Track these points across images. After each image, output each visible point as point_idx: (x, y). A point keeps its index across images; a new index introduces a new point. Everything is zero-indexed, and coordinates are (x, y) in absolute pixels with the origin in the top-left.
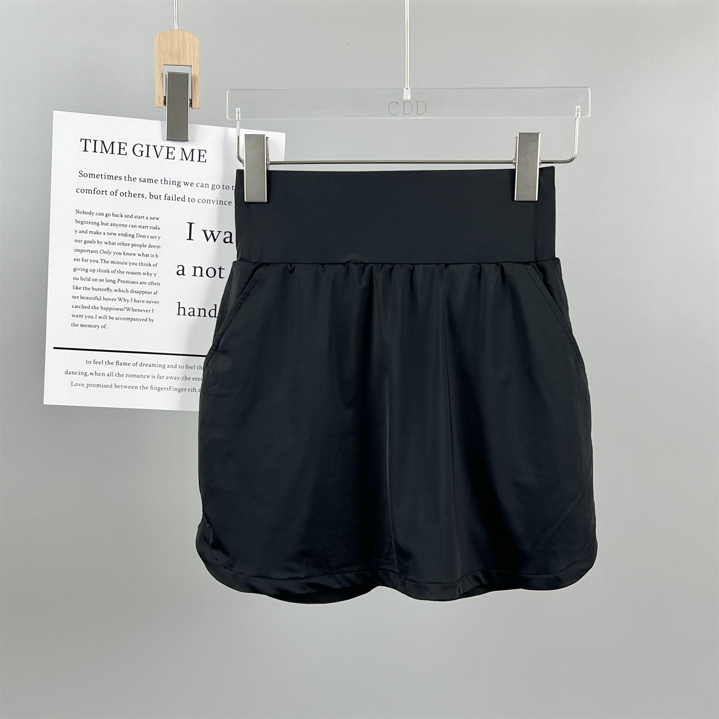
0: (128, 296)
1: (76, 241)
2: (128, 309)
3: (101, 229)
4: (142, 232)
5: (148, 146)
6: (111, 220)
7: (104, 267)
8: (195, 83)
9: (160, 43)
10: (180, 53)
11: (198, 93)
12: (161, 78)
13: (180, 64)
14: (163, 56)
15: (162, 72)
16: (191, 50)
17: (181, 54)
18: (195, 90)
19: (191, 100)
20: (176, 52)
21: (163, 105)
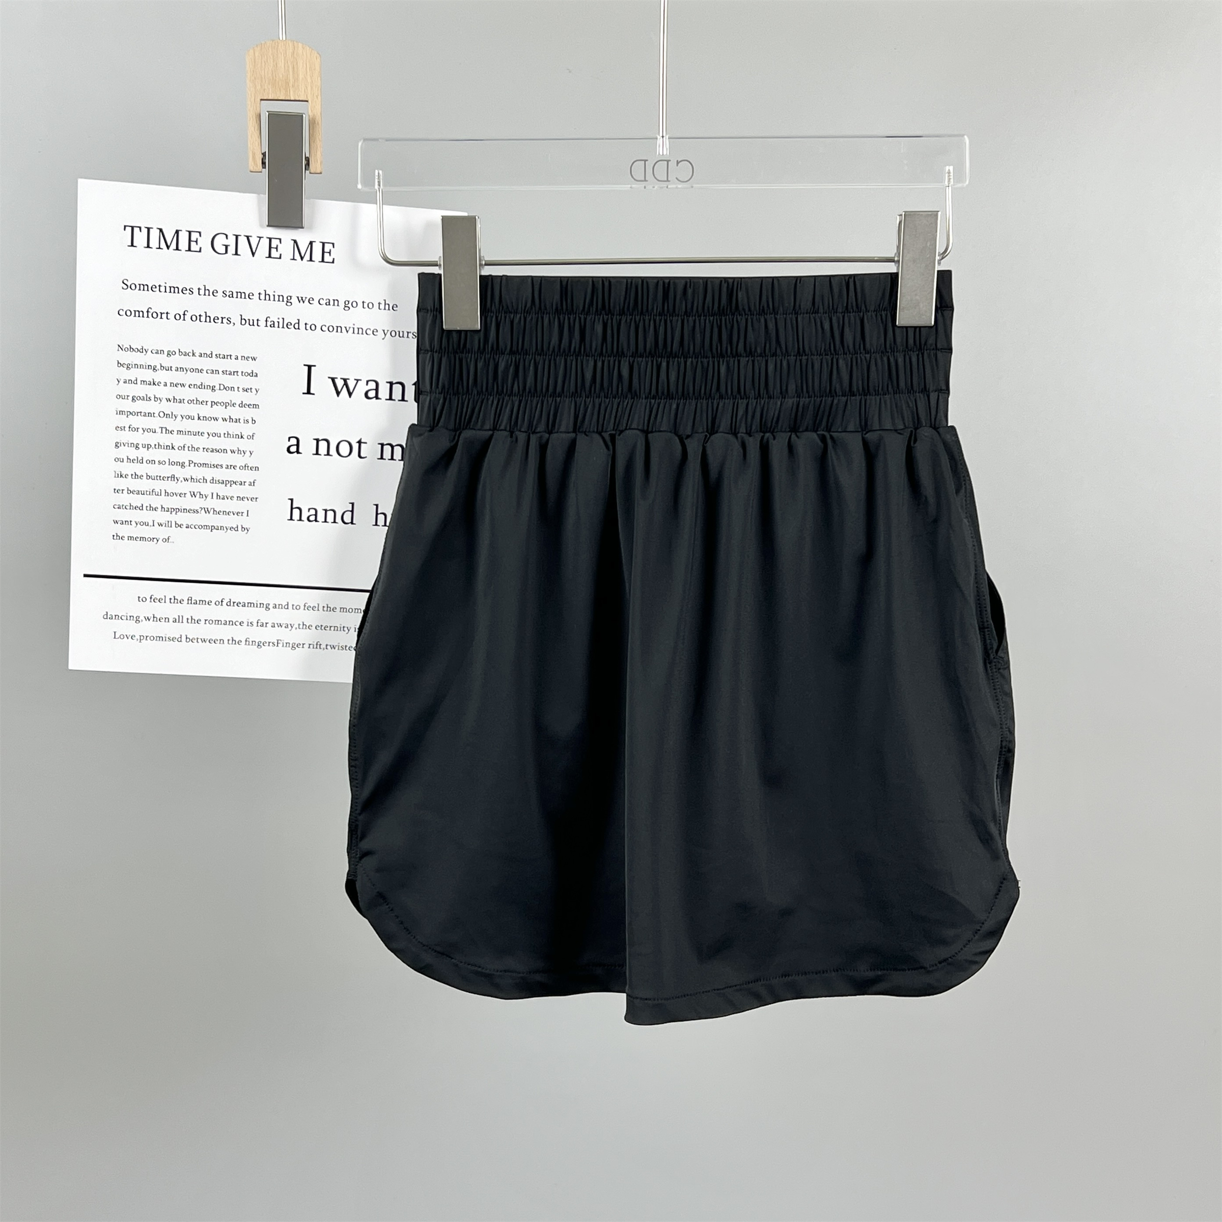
0: (206, 489)
1: (119, 397)
2: (207, 511)
3: (161, 376)
4: (228, 381)
5: (237, 237)
6: (177, 361)
7: (166, 439)
8: (313, 129)
9: (255, 62)
10: (290, 80)
11: (318, 146)
12: (257, 122)
13: (289, 99)
14: (259, 85)
15: (259, 112)
16: (307, 73)
17: (291, 82)
18: (314, 142)
19: (308, 160)
20: (281, 76)
21: (261, 167)
